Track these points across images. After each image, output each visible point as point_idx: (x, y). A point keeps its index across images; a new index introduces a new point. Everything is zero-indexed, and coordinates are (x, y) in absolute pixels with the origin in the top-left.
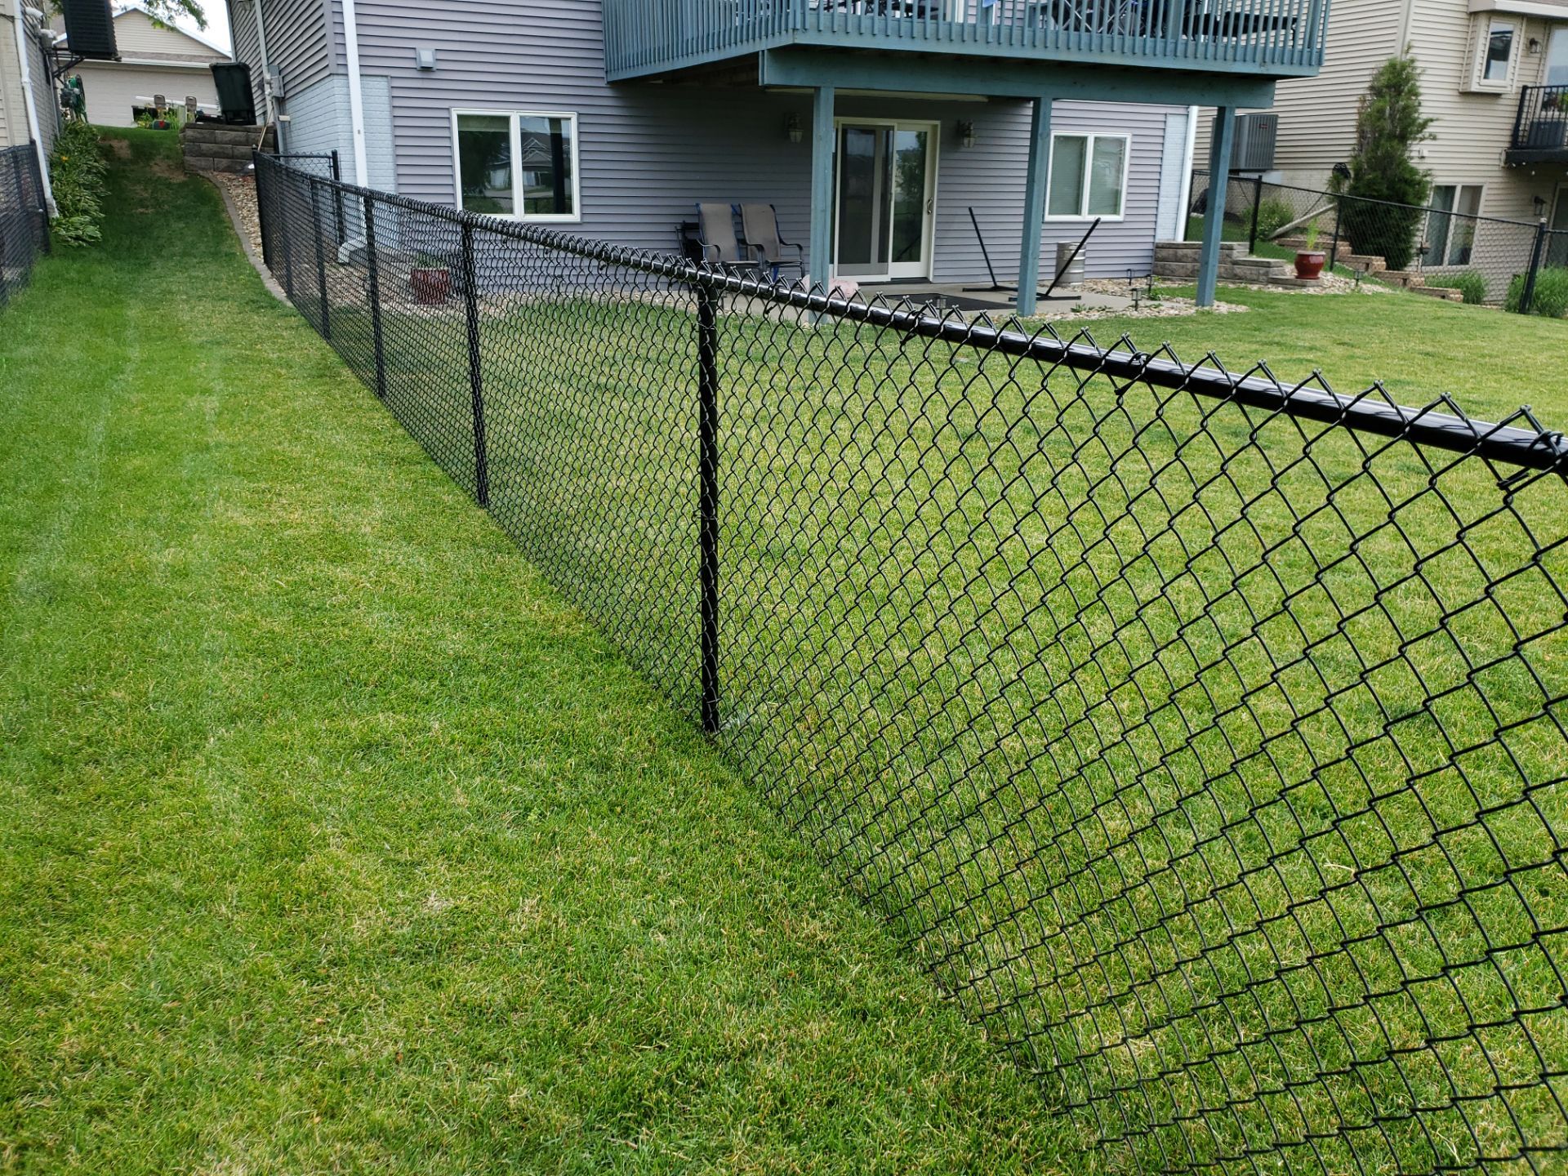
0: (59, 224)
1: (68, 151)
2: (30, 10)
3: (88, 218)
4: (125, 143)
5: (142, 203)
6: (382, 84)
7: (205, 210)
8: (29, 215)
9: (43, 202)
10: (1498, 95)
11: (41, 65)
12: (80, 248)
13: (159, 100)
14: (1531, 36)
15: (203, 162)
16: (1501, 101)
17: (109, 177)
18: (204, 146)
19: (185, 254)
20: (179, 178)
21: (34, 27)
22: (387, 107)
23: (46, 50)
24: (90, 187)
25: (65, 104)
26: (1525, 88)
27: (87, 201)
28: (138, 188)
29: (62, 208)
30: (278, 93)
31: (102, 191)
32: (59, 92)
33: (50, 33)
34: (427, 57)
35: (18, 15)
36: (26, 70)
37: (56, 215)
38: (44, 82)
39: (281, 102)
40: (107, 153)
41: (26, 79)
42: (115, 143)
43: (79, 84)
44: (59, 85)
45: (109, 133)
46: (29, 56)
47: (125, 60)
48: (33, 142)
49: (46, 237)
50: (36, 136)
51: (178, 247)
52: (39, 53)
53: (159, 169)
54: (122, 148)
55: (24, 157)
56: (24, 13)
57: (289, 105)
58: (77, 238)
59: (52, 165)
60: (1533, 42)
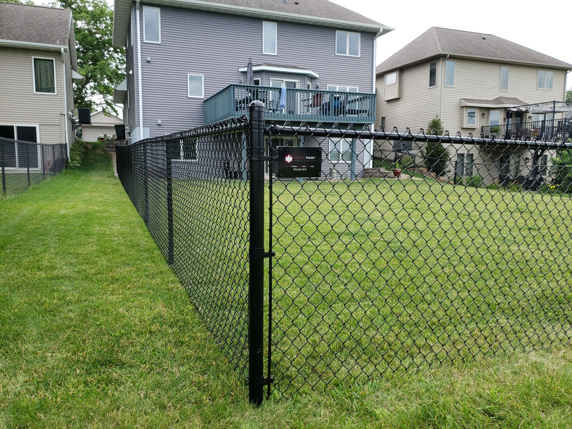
0: (70, 163)
1: (75, 147)
2: (69, 113)
3: (77, 162)
4: (91, 146)
5: (92, 159)
6: (148, 128)
7: (107, 160)
8: (63, 159)
9: (67, 157)
10: (474, 129)
11: (71, 126)
12: (75, 168)
13: (105, 135)
14: (483, 113)
15: (109, 149)
16: (476, 130)
17: (84, 153)
18: (110, 145)
19: (99, 169)
20: (103, 153)
21: (70, 117)
22: (149, 134)
23: (73, 122)
24: (80, 155)
25: (77, 136)
26: (483, 127)
27: (78, 158)
28: (91, 156)
29: (72, 159)
30: (129, 131)
31: (83, 156)
32: (76, 133)
33: (74, 118)
34: (159, 122)
35: (66, 114)
36: (66, 127)
37: (70, 161)
38: (72, 130)
39: (130, 133)
40: (86, 148)
41: (66, 129)
42: (88, 146)
43: (81, 131)
44: (76, 131)
45: (87, 143)
46: (68, 123)
47: (93, 125)
48: (66, 144)
49: (67, 165)
50: (67, 142)
51: (98, 168)
52: (71, 123)
53: (98, 151)
54: (90, 147)
55: (63, 146)
56: (68, 114)
57: (131, 134)
58: (74, 166)
59: (71, 150)
60: (483, 114)
